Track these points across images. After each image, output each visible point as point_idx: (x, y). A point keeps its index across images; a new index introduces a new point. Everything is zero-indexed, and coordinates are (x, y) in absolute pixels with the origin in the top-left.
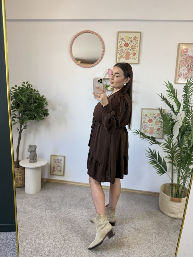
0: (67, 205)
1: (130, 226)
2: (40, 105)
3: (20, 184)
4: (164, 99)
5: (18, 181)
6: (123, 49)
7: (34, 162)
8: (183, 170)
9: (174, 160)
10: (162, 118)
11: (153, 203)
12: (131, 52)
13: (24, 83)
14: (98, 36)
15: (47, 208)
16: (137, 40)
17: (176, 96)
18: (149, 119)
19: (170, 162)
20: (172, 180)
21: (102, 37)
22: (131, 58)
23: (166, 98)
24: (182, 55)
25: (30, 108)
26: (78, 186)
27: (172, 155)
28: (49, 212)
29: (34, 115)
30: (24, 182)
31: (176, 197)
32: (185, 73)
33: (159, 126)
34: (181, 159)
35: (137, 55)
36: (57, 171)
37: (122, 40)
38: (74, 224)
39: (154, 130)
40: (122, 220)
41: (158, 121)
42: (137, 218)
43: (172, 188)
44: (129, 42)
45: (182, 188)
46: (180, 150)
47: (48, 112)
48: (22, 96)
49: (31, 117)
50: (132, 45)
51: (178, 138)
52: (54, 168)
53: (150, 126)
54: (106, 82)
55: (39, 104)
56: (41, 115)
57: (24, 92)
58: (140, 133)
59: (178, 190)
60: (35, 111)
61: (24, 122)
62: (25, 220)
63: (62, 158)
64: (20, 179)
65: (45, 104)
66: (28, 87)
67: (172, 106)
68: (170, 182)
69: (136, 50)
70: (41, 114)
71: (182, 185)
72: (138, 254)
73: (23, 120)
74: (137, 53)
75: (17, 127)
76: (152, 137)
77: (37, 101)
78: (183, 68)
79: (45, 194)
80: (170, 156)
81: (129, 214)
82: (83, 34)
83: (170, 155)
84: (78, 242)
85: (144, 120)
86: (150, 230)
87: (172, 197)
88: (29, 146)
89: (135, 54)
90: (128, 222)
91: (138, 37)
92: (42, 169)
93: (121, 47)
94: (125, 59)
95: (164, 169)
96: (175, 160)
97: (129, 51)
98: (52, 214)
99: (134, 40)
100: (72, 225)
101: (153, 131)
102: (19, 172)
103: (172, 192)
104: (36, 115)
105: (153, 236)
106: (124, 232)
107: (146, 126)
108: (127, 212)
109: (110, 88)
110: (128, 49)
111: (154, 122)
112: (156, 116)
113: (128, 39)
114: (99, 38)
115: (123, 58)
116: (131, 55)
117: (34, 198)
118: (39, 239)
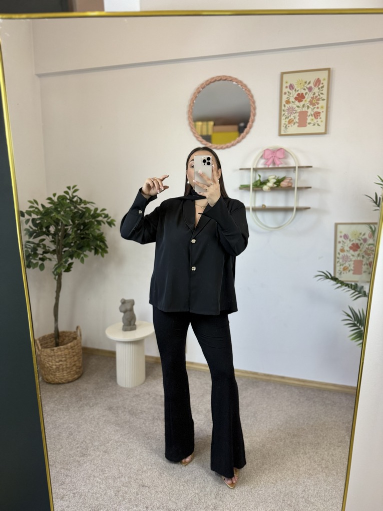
1: (312, 459)
6: (292, 107)
7: (132, 329)
12: (310, 111)
14: (241, 85)
15: (157, 417)
16: (321, 85)
18: (353, 244)
21: (250, 86)
22: (309, 123)
35: (323, 116)
37: (290, 89)
39: (363, 266)
40: (296, 445)
41: (372, 247)
42: (326, 442)
44: (304, 92)
50: (312, 96)
53: (354, 259)
54: (260, 176)
58: (330, 277)
62: (119, 438)
69: (319, 106)
74: (323, 112)
81: (312, 434)
82: (212, 84)
84: (211, 486)
85: (342, 247)
88: (121, 301)
89: (317, 116)
90: (307, 452)
91: (324, 79)
94: (299, 126)
97: (306, 110)
99: (315, 86)
101: (362, 268)
106: (299, 470)
107: (346, 258)
108: (308, 430)
109: (268, 186)
110: (304, 106)
111: (364, 250)
112: (368, 238)
113: (304, 86)
114: (244, 90)
115: (293, 125)
116: (311, 116)
117: (134, 397)
118: (143, 476)
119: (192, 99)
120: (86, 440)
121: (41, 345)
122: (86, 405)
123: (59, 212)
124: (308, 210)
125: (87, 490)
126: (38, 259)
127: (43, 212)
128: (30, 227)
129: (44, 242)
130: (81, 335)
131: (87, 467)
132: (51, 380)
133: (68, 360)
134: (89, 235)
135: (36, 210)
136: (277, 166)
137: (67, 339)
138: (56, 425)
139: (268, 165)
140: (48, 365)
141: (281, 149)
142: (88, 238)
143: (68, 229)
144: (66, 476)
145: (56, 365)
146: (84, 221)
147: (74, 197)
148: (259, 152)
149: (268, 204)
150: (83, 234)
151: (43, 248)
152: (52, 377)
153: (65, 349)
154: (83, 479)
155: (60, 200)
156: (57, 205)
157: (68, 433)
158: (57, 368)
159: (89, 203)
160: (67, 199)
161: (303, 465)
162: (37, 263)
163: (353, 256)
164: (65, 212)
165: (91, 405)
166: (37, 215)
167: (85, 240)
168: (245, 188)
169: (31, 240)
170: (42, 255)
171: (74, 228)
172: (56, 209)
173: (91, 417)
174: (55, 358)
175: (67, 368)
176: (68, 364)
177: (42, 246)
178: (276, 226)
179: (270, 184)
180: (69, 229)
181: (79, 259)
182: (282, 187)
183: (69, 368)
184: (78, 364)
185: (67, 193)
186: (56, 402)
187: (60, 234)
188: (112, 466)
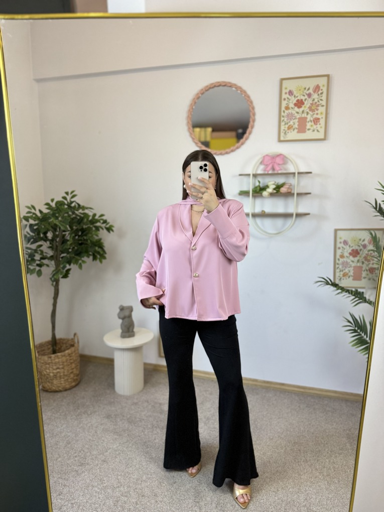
1: (313, 466)
6: (292, 113)
7: (130, 336)
12: (309, 118)
14: (241, 91)
15: (156, 425)
16: (320, 92)
18: (353, 250)
21: (249, 92)
22: (309, 129)
28: (159, 432)
33: (373, 264)
35: (322, 122)
37: (289, 95)
39: (363, 272)
40: (297, 453)
42: (327, 450)
44: (303, 98)
50: (311, 102)
53: (353, 265)
54: (259, 182)
58: (330, 283)
62: (117, 447)
69: (319, 112)
76: (356, 290)
79: (152, 396)
81: (313, 442)
82: (211, 90)
85: (342, 253)
88: (119, 308)
89: (317, 122)
90: (308, 459)
91: (323, 86)
93: (287, 108)
94: (298, 132)
97: (306, 116)
99: (314, 92)
101: (362, 274)
106: (301, 478)
107: (345, 264)
108: (308, 437)
109: (268, 192)
110: (303, 112)
111: (363, 256)
112: (367, 244)
113: (303, 93)
114: (243, 95)
115: (292, 131)
116: (310, 123)
117: (132, 405)
118: (143, 485)
119: (191, 104)
120: (84, 449)
121: (38, 352)
122: (84, 413)
123: (57, 218)
124: (308, 216)
125: (85, 501)
126: (35, 265)
127: (41, 218)
128: (27, 232)
129: (41, 248)
130: (78, 342)
131: (86, 477)
132: (48, 388)
133: (66, 368)
134: (87, 240)
135: (34, 216)
136: (276, 172)
137: (64, 346)
138: (53, 434)
139: (268, 171)
140: (45, 373)
141: (281, 155)
142: (86, 244)
143: (65, 235)
144: (64, 486)
145: (53, 373)
146: (82, 227)
147: (72, 202)
148: (258, 158)
149: (268, 210)
150: (81, 240)
151: (40, 254)
152: (49, 384)
153: (63, 356)
154: (82, 489)
155: (58, 205)
156: (55, 210)
157: (65, 442)
158: (54, 375)
159: (87, 208)
160: (65, 204)
161: (305, 473)
162: (35, 269)
163: (353, 262)
164: (62, 218)
165: (89, 413)
166: (35, 221)
167: (83, 246)
168: (244, 193)
169: (29, 246)
170: (40, 261)
171: (72, 233)
172: (54, 215)
173: (88, 425)
174: (52, 365)
175: (64, 375)
176: (66, 371)
177: (39, 252)
178: (275, 232)
179: (270, 190)
180: (67, 235)
181: (77, 264)
182: (281, 193)
183: (66, 375)
184: (75, 371)
185: (65, 198)
186: (53, 410)
187: (58, 240)
188: (110, 476)
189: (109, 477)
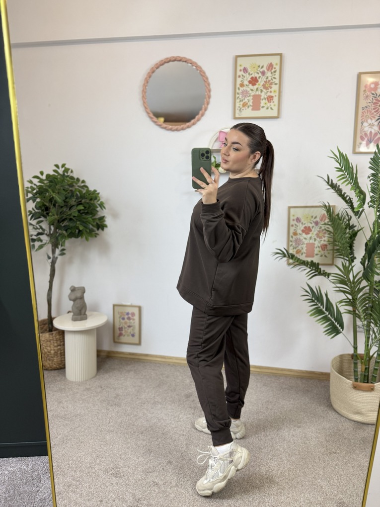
0: (147, 401)
2: (89, 208)
3: (56, 364)
4: (333, 186)
5: (52, 357)
6: (246, 91)
7: (81, 319)
8: (377, 326)
9: (356, 307)
10: (330, 223)
11: (317, 394)
12: (263, 95)
13: (57, 166)
14: (196, 67)
15: (111, 409)
16: (274, 70)
17: (356, 178)
18: (305, 227)
19: (349, 312)
20: (354, 347)
21: (204, 68)
22: (263, 107)
23: (336, 184)
24: (367, 97)
25: (70, 215)
26: (169, 365)
27: (352, 298)
29: (78, 228)
30: (63, 359)
31: (364, 380)
32: (373, 132)
33: (324, 241)
34: (371, 304)
35: (276, 99)
36: (126, 336)
37: (244, 72)
38: (162, 438)
39: (315, 249)
41: (323, 230)
43: (356, 364)
44: (257, 76)
45: (374, 362)
46: (368, 288)
47: (104, 221)
48: (54, 192)
49: (73, 232)
50: (265, 80)
51: (363, 263)
52: (121, 329)
53: (306, 242)
54: (215, 158)
55: (87, 206)
56: (92, 229)
57: (57, 185)
59: (367, 367)
60: (79, 221)
61: (59, 243)
63: (136, 311)
64: (55, 352)
65: (98, 206)
66: (64, 174)
67: (350, 198)
68: (351, 351)
69: (272, 90)
70: (91, 226)
71: (375, 355)
72: (290, 495)
73: (57, 238)
74: (276, 96)
75: (47, 254)
76: (312, 261)
77: (83, 201)
78: (369, 121)
79: (106, 382)
80: (350, 300)
82: (166, 64)
83: (350, 297)
84: (171, 474)
85: (295, 230)
86: (313, 449)
87: (355, 381)
88: (70, 289)
89: (270, 100)
91: (277, 64)
92: (98, 332)
93: (242, 85)
94: (252, 110)
95: (338, 326)
96: (360, 306)
97: (260, 93)
98: (119, 421)
99: (268, 70)
100: (159, 440)
101: (314, 251)
102: (53, 340)
103: (355, 372)
104: (81, 228)
105: (320, 459)
106: (262, 452)
107: (298, 242)
110: (257, 89)
111: (315, 233)
112: (319, 221)
113: (257, 69)
114: (199, 71)
115: (247, 108)
116: (264, 100)
117: (84, 390)
118: (96, 469)
119: (146, 78)
161: (266, 447)
188: (60, 461)
189: (59, 463)
